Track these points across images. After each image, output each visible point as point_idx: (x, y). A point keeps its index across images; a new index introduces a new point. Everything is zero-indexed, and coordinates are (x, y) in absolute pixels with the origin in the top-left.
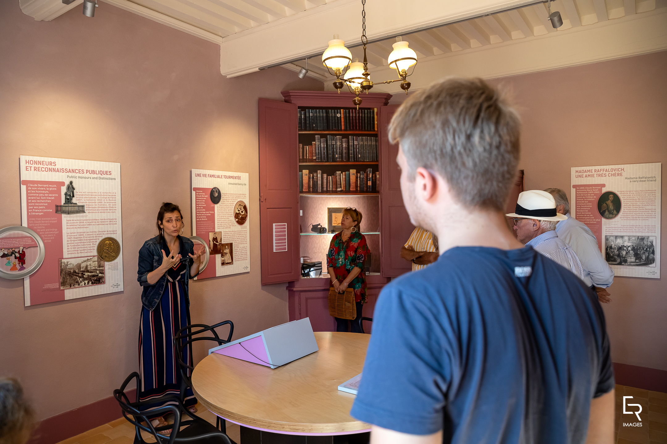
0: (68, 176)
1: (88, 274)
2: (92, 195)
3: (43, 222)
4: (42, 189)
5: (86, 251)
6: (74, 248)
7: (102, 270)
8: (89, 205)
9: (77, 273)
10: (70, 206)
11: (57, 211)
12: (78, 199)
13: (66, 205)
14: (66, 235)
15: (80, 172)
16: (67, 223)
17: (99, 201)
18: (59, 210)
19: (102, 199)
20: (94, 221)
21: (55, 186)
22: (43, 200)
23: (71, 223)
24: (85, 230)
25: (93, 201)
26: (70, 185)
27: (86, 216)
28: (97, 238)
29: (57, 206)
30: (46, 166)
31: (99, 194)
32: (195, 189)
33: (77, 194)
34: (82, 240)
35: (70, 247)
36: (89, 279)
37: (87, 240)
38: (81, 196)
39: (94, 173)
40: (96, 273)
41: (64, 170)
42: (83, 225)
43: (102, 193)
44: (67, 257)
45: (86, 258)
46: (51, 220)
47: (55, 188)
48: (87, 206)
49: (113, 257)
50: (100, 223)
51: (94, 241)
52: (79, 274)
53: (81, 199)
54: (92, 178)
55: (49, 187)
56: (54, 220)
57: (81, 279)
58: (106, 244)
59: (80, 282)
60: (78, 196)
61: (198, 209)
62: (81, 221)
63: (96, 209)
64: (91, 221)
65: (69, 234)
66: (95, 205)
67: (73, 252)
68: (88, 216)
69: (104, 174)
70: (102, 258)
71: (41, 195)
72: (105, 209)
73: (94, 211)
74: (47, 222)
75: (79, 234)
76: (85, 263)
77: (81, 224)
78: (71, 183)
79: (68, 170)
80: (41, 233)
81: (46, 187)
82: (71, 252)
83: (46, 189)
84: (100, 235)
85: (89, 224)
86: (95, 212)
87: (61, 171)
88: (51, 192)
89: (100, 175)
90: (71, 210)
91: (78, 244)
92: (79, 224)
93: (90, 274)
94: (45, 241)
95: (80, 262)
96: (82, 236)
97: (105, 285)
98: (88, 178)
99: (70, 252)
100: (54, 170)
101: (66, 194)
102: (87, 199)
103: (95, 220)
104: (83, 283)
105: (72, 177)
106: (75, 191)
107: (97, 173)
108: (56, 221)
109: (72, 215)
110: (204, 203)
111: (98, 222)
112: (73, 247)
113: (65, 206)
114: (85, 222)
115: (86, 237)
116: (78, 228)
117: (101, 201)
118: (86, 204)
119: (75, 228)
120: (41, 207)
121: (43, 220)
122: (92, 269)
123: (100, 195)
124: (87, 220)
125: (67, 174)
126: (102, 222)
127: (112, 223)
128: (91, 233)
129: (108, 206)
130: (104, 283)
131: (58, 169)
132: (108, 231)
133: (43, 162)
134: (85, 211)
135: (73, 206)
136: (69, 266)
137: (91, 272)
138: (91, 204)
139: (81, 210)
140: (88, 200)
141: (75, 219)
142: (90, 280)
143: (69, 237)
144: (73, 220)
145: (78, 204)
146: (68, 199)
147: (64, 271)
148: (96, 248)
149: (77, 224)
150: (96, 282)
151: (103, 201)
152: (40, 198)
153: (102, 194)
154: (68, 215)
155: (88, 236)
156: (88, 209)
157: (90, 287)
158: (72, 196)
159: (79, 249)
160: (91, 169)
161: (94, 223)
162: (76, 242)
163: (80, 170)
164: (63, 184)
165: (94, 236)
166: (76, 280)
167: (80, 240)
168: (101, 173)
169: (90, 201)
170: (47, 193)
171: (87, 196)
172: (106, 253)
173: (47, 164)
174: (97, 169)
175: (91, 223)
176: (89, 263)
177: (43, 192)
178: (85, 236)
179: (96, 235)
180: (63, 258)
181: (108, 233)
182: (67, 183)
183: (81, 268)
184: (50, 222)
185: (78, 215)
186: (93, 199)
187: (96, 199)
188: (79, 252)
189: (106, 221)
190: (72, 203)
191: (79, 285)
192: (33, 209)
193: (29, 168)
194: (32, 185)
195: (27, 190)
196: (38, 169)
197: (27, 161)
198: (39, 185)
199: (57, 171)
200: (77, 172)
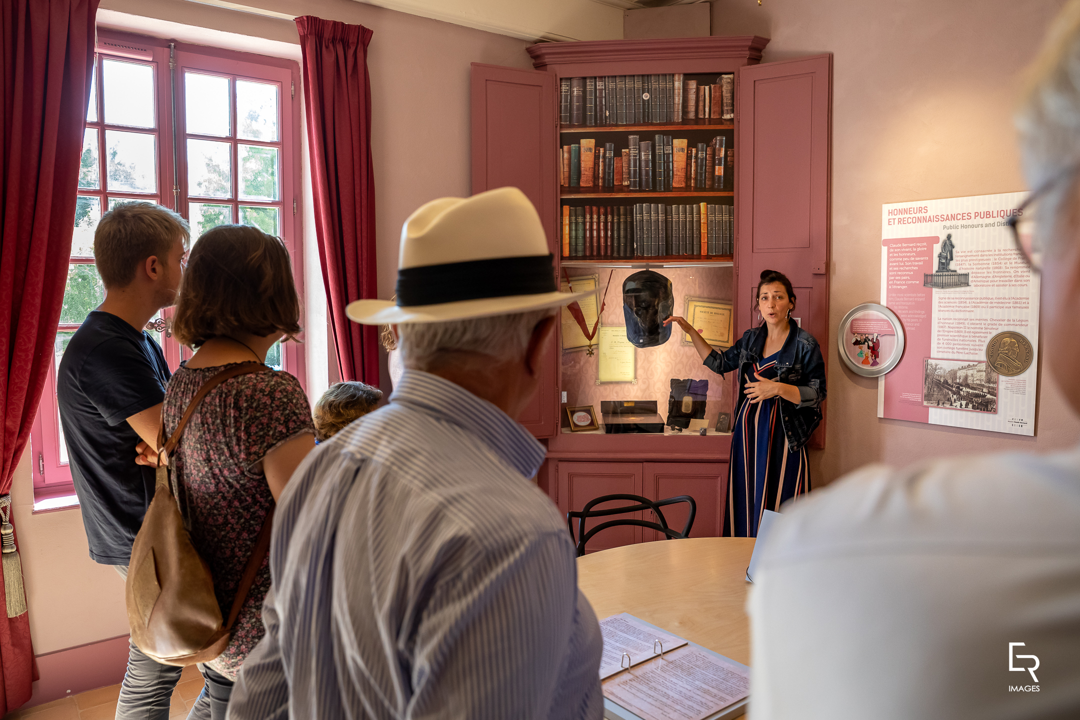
0: (945, 227)
3: (906, 299)
4: (907, 250)
5: (966, 351)
6: (947, 344)
7: (993, 388)
8: (976, 273)
9: (949, 385)
11: (925, 283)
13: (939, 273)
14: (937, 321)
15: (964, 218)
16: (940, 302)
17: (995, 266)
18: (929, 281)
19: (1001, 261)
20: (984, 301)
21: (925, 244)
22: (907, 266)
23: (945, 303)
24: (967, 315)
25: (985, 266)
26: (947, 242)
27: (971, 292)
28: (988, 330)
29: (926, 276)
30: (914, 215)
31: (997, 253)
34: (962, 332)
35: (941, 342)
37: (970, 332)
38: (964, 258)
39: (988, 216)
40: (982, 391)
41: (939, 217)
42: (965, 307)
43: (1002, 250)
44: (936, 357)
46: (916, 297)
47: (924, 246)
48: (974, 275)
49: (1017, 368)
51: (982, 335)
53: (963, 262)
54: (984, 225)
55: (917, 247)
56: (921, 297)
57: (955, 396)
58: (1004, 343)
62: (962, 300)
63: (990, 279)
65: (942, 321)
66: (988, 273)
67: (946, 350)
69: (1008, 215)
70: (995, 367)
71: (906, 259)
72: (1007, 279)
74: (911, 299)
75: (957, 321)
76: (964, 371)
77: (962, 305)
78: (949, 237)
79: (945, 217)
80: (902, 316)
81: (912, 247)
82: (943, 350)
83: (912, 249)
84: (994, 327)
85: (975, 305)
86: (987, 286)
88: (919, 254)
89: (999, 219)
90: (946, 282)
91: (954, 338)
92: (957, 305)
94: (907, 329)
95: (956, 368)
96: (962, 326)
97: (996, 416)
98: (978, 226)
99: (940, 350)
100: (925, 219)
101: (940, 256)
102: (974, 262)
103: (986, 298)
104: (958, 404)
106: (954, 250)
107: (995, 215)
108: (924, 299)
109: (947, 290)
111: (991, 303)
112: (946, 341)
114: (968, 302)
115: (968, 328)
116: (957, 311)
117: (999, 265)
118: (972, 270)
119: (952, 311)
120: (905, 278)
121: (907, 297)
122: (975, 382)
123: (998, 255)
124: (972, 299)
125: (944, 223)
126: (999, 303)
127: (1018, 305)
128: (978, 322)
129: (1014, 274)
130: (995, 411)
131: (930, 217)
132: (1009, 320)
133: (910, 210)
134: (970, 283)
136: (938, 372)
137: (973, 388)
138: (980, 271)
139: (962, 281)
140: (976, 264)
141: (952, 296)
142: (970, 401)
143: (942, 325)
144: (949, 298)
145: (959, 272)
146: (943, 264)
147: (931, 377)
148: (984, 348)
149: (954, 305)
150: (980, 407)
151: (1003, 266)
152: (904, 263)
153: (1002, 252)
154: (942, 290)
155: (973, 326)
156: (974, 279)
157: (969, 413)
158: (949, 258)
159: (955, 346)
160: (983, 209)
161: (984, 305)
162: (952, 334)
163: (964, 215)
165: (983, 326)
167: (958, 332)
169: (980, 266)
170: (913, 256)
171: (974, 258)
172: (1004, 360)
173: (915, 212)
174: (995, 208)
175: (978, 305)
176: (970, 372)
177: (908, 254)
178: (967, 326)
179: (986, 326)
180: (930, 358)
181: (1009, 323)
182: (943, 237)
183: (956, 378)
184: (915, 299)
185: (958, 289)
186: (985, 262)
187: (990, 262)
188: (955, 351)
189: (1007, 301)
190: (948, 271)
191: (951, 405)
192: (895, 279)
193: (892, 221)
194: (894, 246)
195: (889, 253)
196: (904, 221)
197: (890, 211)
198: (904, 245)
199: (929, 221)
200: (958, 218)
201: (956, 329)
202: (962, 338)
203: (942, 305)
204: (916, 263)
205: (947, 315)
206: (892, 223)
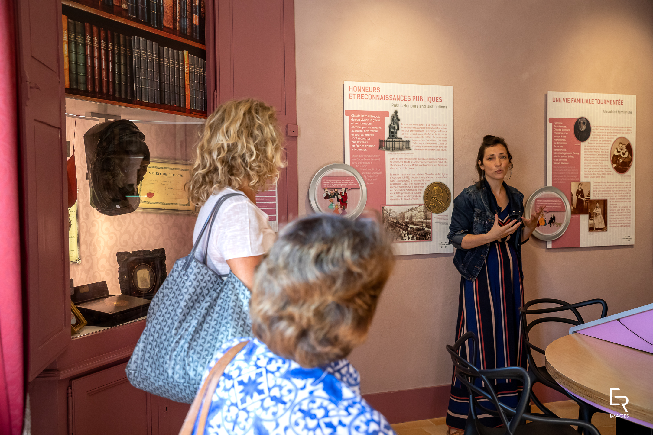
0: (393, 105)
1: (413, 226)
2: (419, 128)
3: (366, 160)
4: (365, 120)
5: (411, 198)
6: (398, 193)
7: (429, 223)
8: (415, 140)
9: (400, 224)
10: (394, 142)
11: (380, 147)
12: (403, 132)
13: (390, 140)
14: (389, 176)
15: (406, 99)
16: (391, 162)
17: (427, 136)
18: (383, 145)
19: (431, 133)
20: (421, 161)
21: (379, 116)
22: (366, 133)
23: (395, 162)
24: (410, 171)
25: (421, 136)
26: (395, 116)
27: (412, 154)
28: (424, 182)
29: (380, 141)
30: (369, 93)
31: (428, 126)
32: (552, 120)
33: (403, 126)
34: (407, 184)
35: (393, 192)
36: (414, 232)
37: (412, 184)
38: (406, 129)
39: (421, 100)
40: (422, 226)
41: (389, 97)
42: (408, 165)
43: (430, 125)
44: (390, 204)
45: (411, 207)
46: (374, 158)
47: (378, 118)
48: (414, 142)
49: (443, 207)
50: (428, 163)
51: (421, 185)
52: (402, 225)
53: (406, 132)
54: (419, 106)
55: (373, 118)
56: (377, 158)
57: (404, 232)
58: (434, 191)
59: (403, 236)
60: (403, 129)
61: (555, 148)
62: (407, 160)
63: (424, 145)
64: (417, 161)
65: (393, 176)
66: (423, 140)
67: (397, 198)
68: (413, 154)
69: (434, 101)
70: (429, 208)
71: (364, 127)
72: (434, 145)
73: (421, 148)
74: (369, 160)
75: (403, 176)
76: (410, 213)
77: (407, 164)
78: (396, 113)
79: (393, 98)
80: (363, 173)
81: (369, 118)
82: (395, 198)
83: (369, 120)
84: (428, 179)
85: (415, 164)
86: (422, 150)
87: (386, 98)
88: (375, 124)
89: (428, 103)
90: (395, 146)
91: (402, 188)
92: (403, 164)
93: (415, 227)
94: (368, 183)
95: (404, 211)
96: (407, 179)
97: (432, 242)
98: (415, 106)
99: (393, 198)
100: (378, 97)
101: (390, 127)
102: (413, 132)
103: (422, 159)
104: (407, 237)
105: (397, 106)
106: (400, 123)
107: (426, 100)
108: (379, 160)
109: (396, 152)
110: (564, 140)
111: (425, 162)
112: (397, 191)
113: (389, 142)
114: (410, 162)
115: (411, 181)
116: (403, 168)
117: (429, 136)
118: (412, 138)
119: (400, 168)
120: (364, 142)
121: (366, 158)
122: (417, 220)
123: (429, 128)
124: (413, 159)
125: (392, 102)
126: (430, 162)
127: (441, 164)
128: (417, 176)
129: (438, 142)
130: (430, 239)
131: (382, 95)
132: (436, 174)
133: (367, 88)
134: (411, 148)
135: (398, 142)
136: (392, 215)
137: (416, 225)
138: (417, 139)
139: (406, 146)
140: (415, 134)
141: (400, 157)
142: (414, 234)
143: (393, 179)
144: (397, 159)
145: (404, 139)
146: (392, 133)
147: (387, 220)
148: (422, 195)
149: (401, 164)
150: (421, 237)
151: (431, 136)
152: (363, 131)
153: (431, 127)
154: (392, 153)
155: (414, 179)
156: (414, 145)
157: (415, 243)
158: (396, 128)
159: (403, 195)
160: (418, 95)
161: (420, 163)
162: (400, 185)
163: (406, 97)
164: (386, 114)
165: (421, 179)
166: (399, 233)
167: (405, 184)
168: (430, 100)
169: (417, 136)
170: (370, 126)
171: (414, 129)
172: (435, 203)
173: (371, 91)
174: (425, 95)
175: (417, 163)
176: (414, 213)
177: (366, 124)
178: (410, 179)
179: (423, 179)
180: (385, 205)
181: (436, 176)
182: (392, 113)
183: (405, 218)
184: (373, 159)
185: (403, 152)
186: (421, 133)
187: (424, 133)
188: (403, 198)
189: (435, 161)
190: (396, 138)
191: (402, 239)
192: (356, 143)
193: (353, 95)
194: (355, 116)
195: (350, 122)
196: (362, 97)
197: (351, 88)
198: (362, 116)
199: (381, 99)
200: (402, 99)
201: (403, 182)
202: (407, 189)
203: (392, 164)
204: (373, 131)
205: (396, 171)
206: (353, 97)
